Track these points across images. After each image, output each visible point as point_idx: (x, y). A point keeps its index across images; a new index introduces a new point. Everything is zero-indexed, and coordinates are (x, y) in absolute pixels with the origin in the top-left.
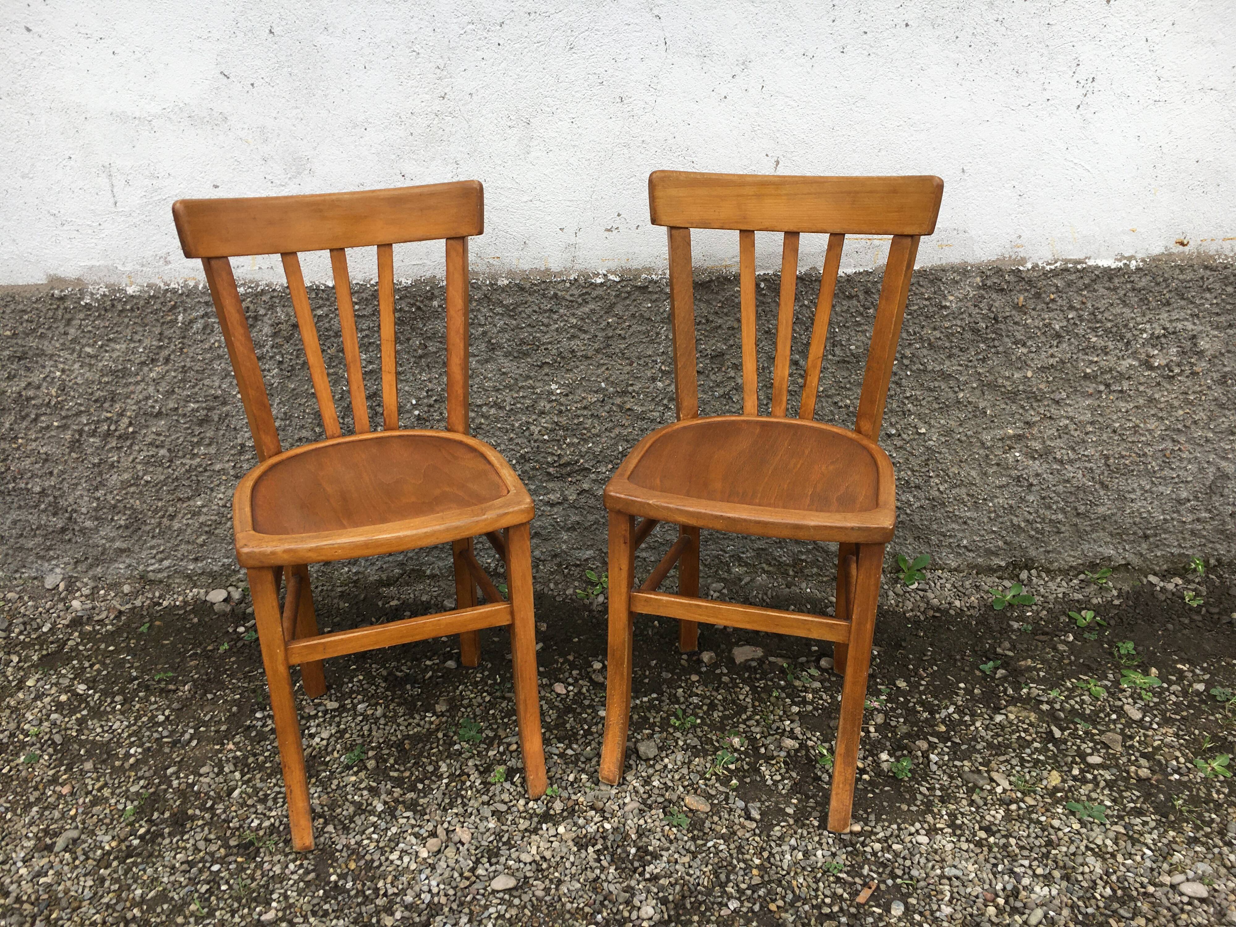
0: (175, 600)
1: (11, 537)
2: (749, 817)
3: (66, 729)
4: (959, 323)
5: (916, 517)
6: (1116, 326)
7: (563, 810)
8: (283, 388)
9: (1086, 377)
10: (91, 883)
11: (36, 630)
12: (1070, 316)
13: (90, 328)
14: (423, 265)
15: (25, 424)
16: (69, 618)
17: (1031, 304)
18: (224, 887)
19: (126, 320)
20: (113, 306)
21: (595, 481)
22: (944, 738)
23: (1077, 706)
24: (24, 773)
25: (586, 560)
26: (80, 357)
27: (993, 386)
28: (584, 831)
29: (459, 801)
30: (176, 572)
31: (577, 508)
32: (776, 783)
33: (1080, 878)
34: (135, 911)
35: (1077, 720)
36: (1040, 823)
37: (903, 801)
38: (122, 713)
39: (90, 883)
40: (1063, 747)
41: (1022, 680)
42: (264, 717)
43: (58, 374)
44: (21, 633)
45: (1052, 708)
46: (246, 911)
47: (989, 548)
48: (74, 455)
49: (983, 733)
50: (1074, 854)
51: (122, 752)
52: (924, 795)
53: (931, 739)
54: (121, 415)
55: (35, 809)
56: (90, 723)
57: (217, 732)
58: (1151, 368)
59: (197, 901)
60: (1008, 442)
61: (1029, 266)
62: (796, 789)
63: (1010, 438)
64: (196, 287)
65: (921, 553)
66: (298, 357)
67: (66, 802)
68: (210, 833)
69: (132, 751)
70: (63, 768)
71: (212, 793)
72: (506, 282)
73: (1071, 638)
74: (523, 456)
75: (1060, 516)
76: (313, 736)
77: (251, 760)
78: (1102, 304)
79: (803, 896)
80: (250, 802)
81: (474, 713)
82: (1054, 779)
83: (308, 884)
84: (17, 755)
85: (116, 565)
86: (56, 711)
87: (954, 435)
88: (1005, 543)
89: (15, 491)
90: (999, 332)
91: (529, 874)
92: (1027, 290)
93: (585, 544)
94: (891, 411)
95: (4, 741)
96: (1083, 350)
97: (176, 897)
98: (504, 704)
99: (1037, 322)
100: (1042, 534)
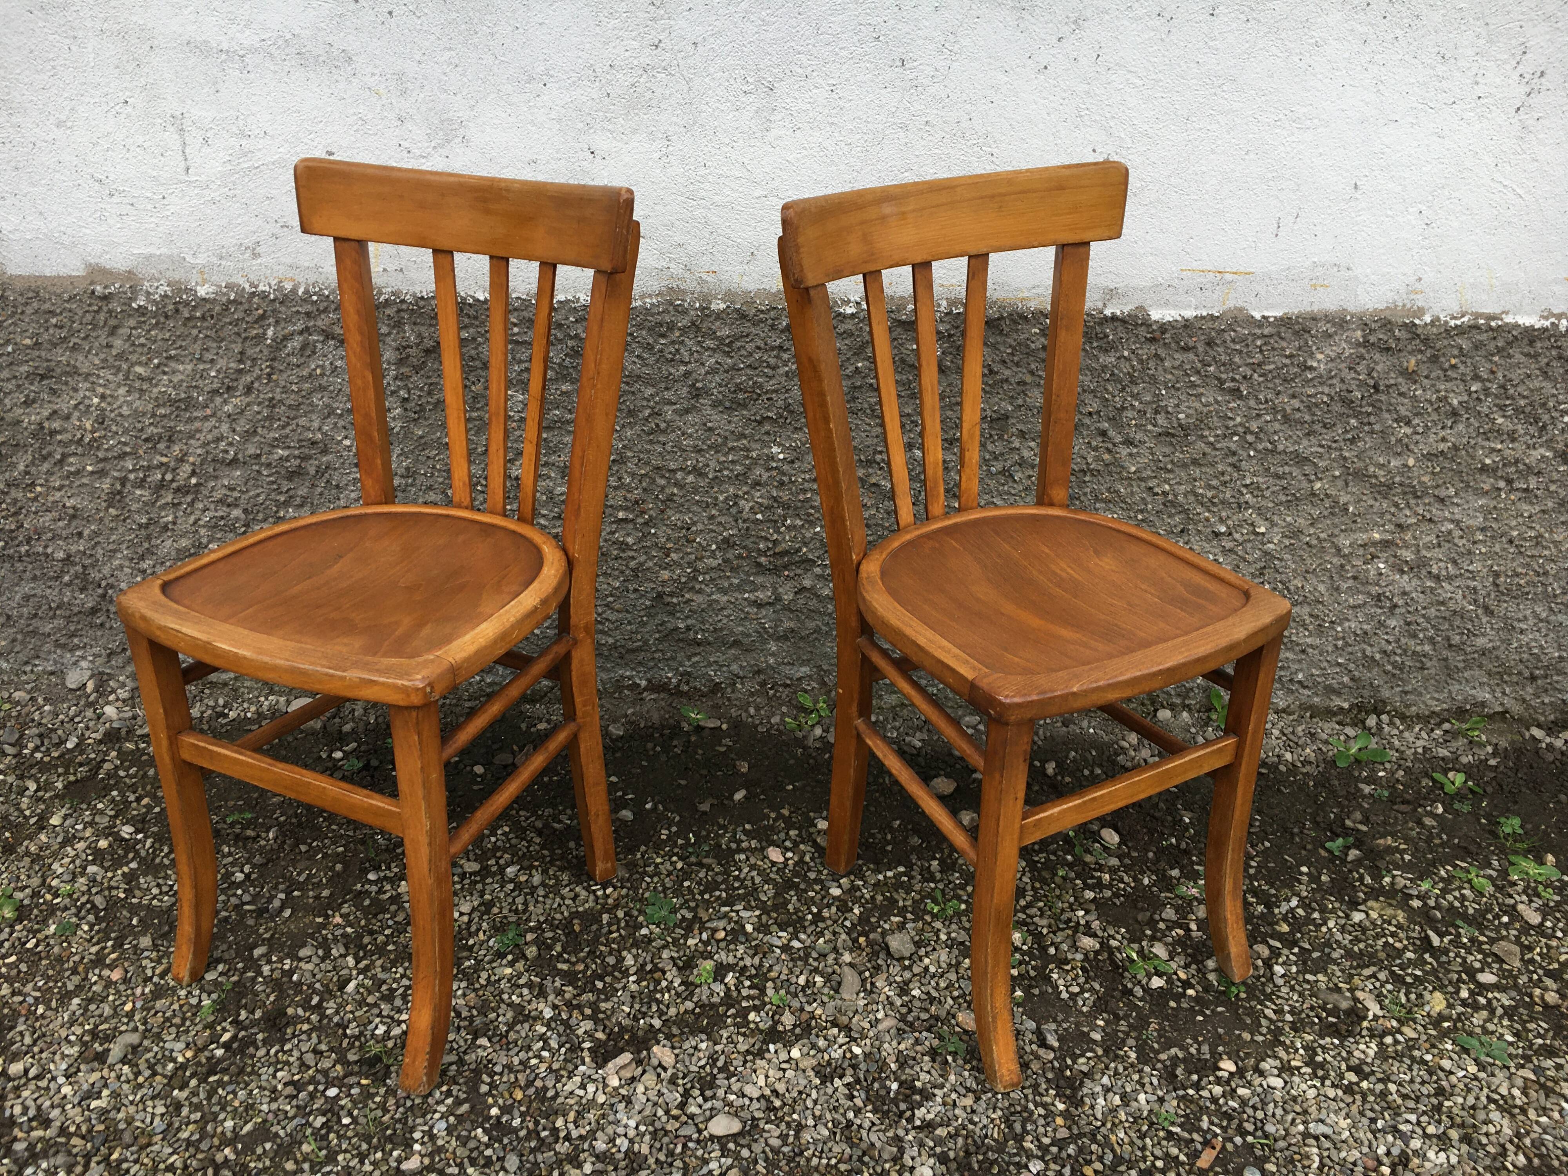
0: (245, 711)
1: (21, 616)
2: (1043, 1043)
3: (110, 888)
4: (1326, 390)
6: (1531, 404)
7: (795, 1026)
8: (407, 433)
9: (1484, 469)
10: (163, 1110)
11: (58, 745)
12: (1473, 389)
13: (142, 340)
15: (46, 466)
16: (102, 730)
17: (1424, 370)
18: (346, 1121)
19: (195, 332)
20: (177, 311)
21: (820, 576)
22: (1289, 942)
23: (1457, 904)
24: (56, 950)
25: (800, 679)
26: (127, 378)
27: (1360, 475)
28: (826, 1057)
29: (654, 1008)
31: (791, 611)
32: (1073, 996)
33: (1484, 1141)
34: (227, 1151)
35: (1459, 922)
36: (1426, 1063)
37: (1244, 1027)
39: (161, 1110)
40: (1444, 959)
41: (1382, 864)
42: (379, 880)
43: (96, 400)
44: (37, 749)
45: (1425, 904)
46: (379, 1155)
47: (1331, 685)
48: (113, 511)
49: (1338, 936)
50: (1473, 1107)
52: (1270, 1020)
53: (1272, 942)
54: (181, 460)
55: (76, 1001)
56: (142, 880)
57: (317, 898)
59: (311, 1139)
60: (1372, 550)
61: (1428, 319)
62: (1101, 1005)
63: (1375, 544)
64: (294, 291)
66: (430, 393)
67: (118, 992)
68: (320, 1042)
70: (110, 943)
71: (318, 985)
72: (722, 306)
73: (1440, 810)
74: (726, 541)
75: (1427, 648)
77: (366, 940)
79: (1127, 1157)
80: (370, 1000)
81: (663, 885)
82: (1437, 1003)
83: (460, 1118)
84: (44, 922)
86: (93, 862)
87: (1302, 537)
88: (1352, 679)
89: (29, 556)
90: (1378, 405)
91: (757, 1115)
92: (1421, 351)
93: (799, 658)
94: (1223, 503)
95: (26, 902)
96: (1484, 433)
97: (281, 1132)
98: (702, 874)
99: (1428, 395)
100: (1400, 669)
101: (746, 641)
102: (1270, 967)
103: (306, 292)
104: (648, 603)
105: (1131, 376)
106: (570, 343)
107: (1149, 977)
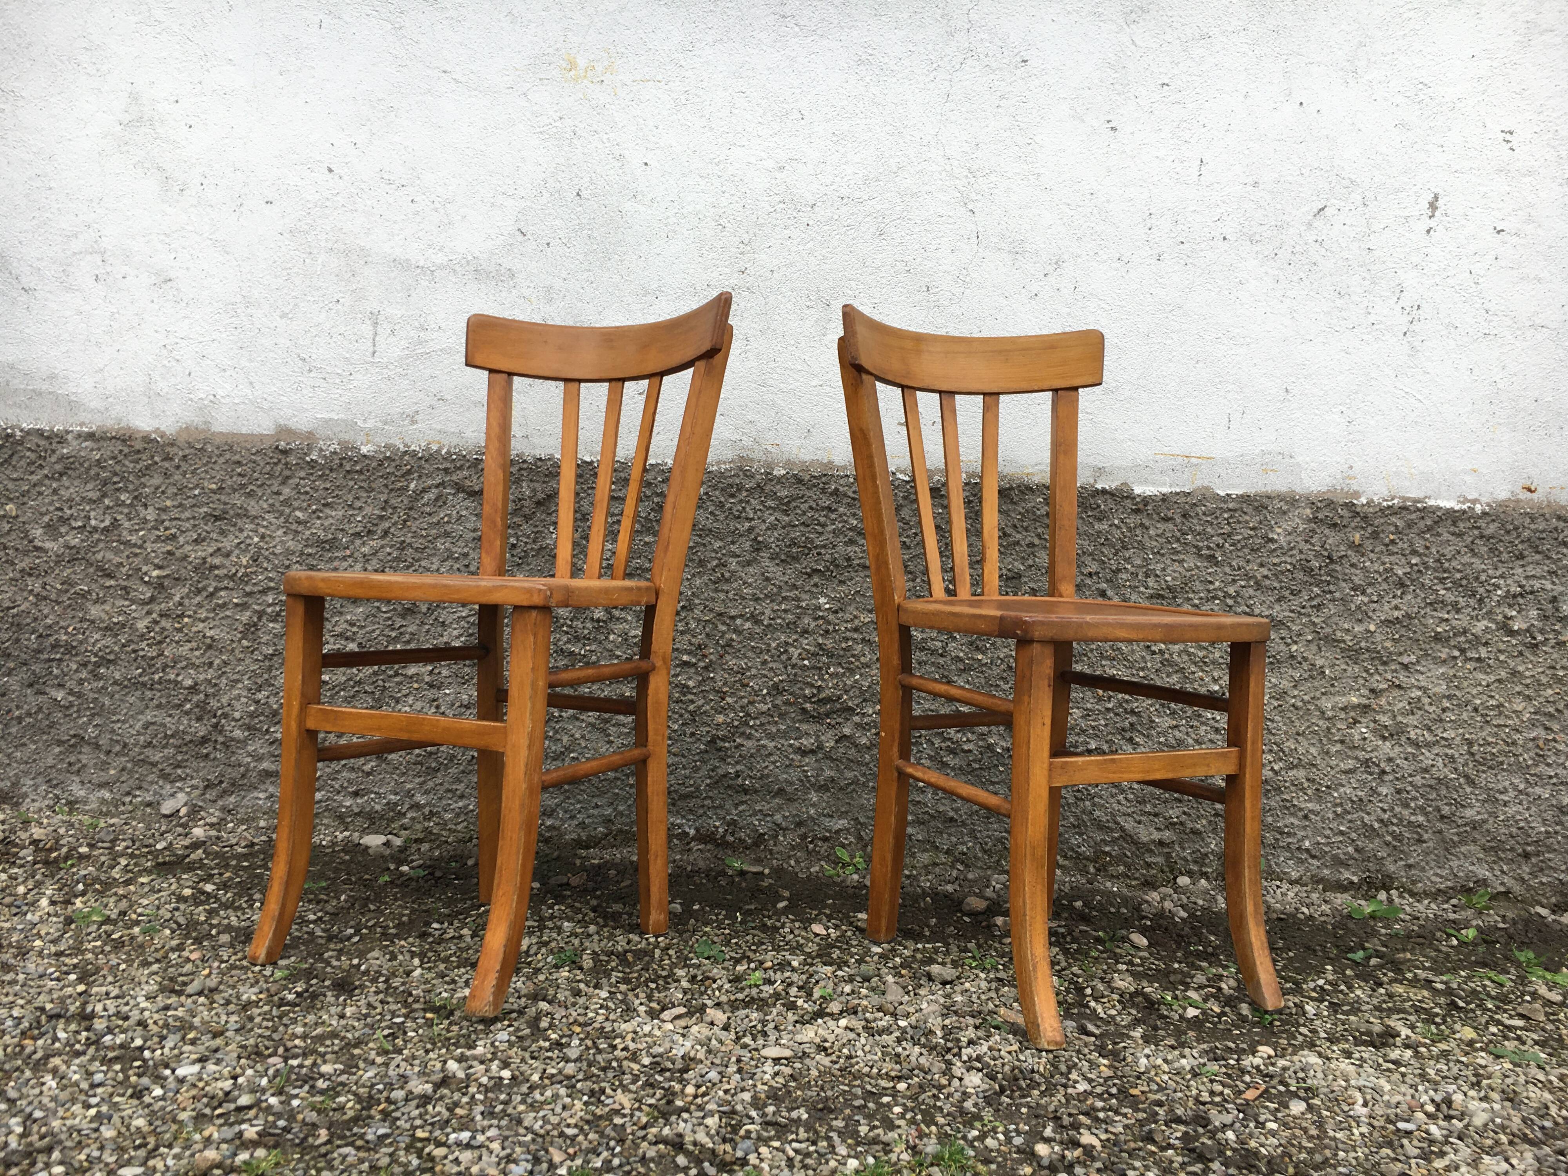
0: (321, 840)
1: (135, 745)
2: (1084, 1032)
3: (192, 915)
4: (1289, 560)
6: (1466, 578)
7: (843, 1011)
9: (1437, 638)
10: (236, 1019)
11: (147, 846)
12: (1413, 562)
13: (307, 489)
15: (198, 599)
16: (189, 840)
17: (1368, 545)
18: (411, 1034)
19: (351, 483)
20: (341, 465)
21: (858, 725)
22: (1318, 1000)
23: (1479, 989)
24: (140, 939)
25: (838, 832)
26: (287, 521)
27: (1331, 641)
28: (873, 1025)
29: (706, 997)
30: (327, 809)
31: (833, 760)
32: (1111, 1016)
33: (1526, 1101)
35: (1483, 998)
36: (1462, 1062)
40: (1472, 1014)
41: (1403, 967)
42: (442, 929)
43: (256, 539)
44: (129, 847)
45: (1448, 988)
46: (443, 1051)
47: (1337, 855)
48: (245, 643)
49: (1368, 1000)
50: (1512, 1085)
52: (1305, 1035)
53: (1301, 999)
55: (156, 966)
56: (222, 913)
57: (384, 933)
58: (1511, 633)
59: (376, 1041)
60: (1352, 714)
61: (1364, 500)
62: (1138, 1022)
63: (1355, 707)
64: (438, 451)
67: (196, 965)
68: (386, 998)
70: (190, 941)
71: (384, 972)
72: (783, 472)
73: (1455, 941)
74: (776, 686)
75: (1421, 818)
77: (430, 954)
78: (1449, 551)
79: (1171, 1088)
81: (712, 941)
82: (1468, 1033)
83: (521, 1038)
84: (130, 928)
85: (256, 794)
86: (178, 902)
87: (1288, 698)
88: (1356, 850)
89: (160, 683)
90: (1335, 574)
91: (807, 1050)
92: (1362, 528)
93: (838, 810)
95: (114, 916)
96: (1431, 604)
97: (349, 1035)
98: (749, 938)
99: (1376, 566)
100: (1400, 841)
101: (789, 789)
102: (1302, 1008)
103: (448, 452)
104: (702, 747)
105: (1123, 542)
107: (1185, 1009)
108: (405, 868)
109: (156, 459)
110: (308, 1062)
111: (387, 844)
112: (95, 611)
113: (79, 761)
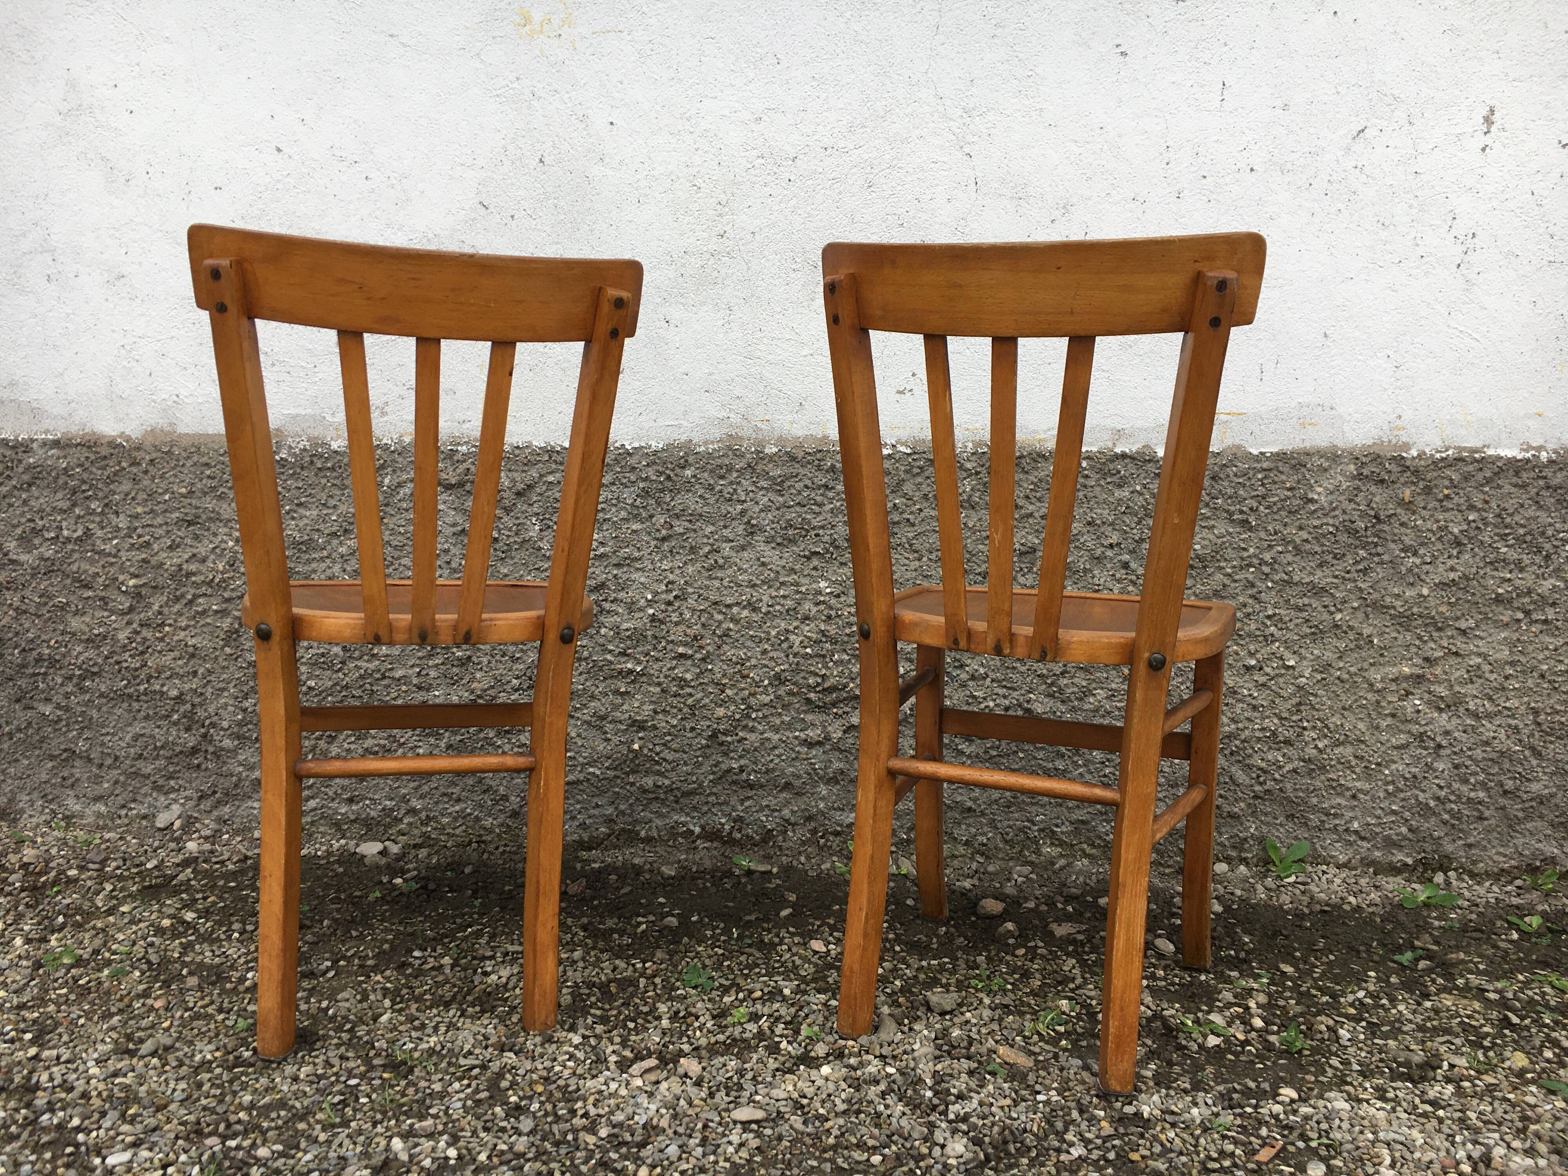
0: (316, 850)
1: (126, 758)
2: (1090, 1072)
3: (166, 951)
4: (1331, 521)
5: (1288, 786)
6: (1530, 533)
7: (828, 1055)
9: (1499, 600)
10: (185, 1086)
11: (137, 866)
12: (1471, 518)
14: (680, 426)
15: (177, 607)
16: (181, 857)
17: (1420, 501)
18: (363, 1100)
19: (324, 481)
20: (312, 462)
22: (1355, 1018)
23: (1537, 997)
24: (106, 985)
25: (850, 825)
27: (1379, 607)
28: (859, 1073)
29: (685, 1039)
30: (323, 817)
31: (841, 751)
34: (242, 1114)
35: (1540, 1010)
36: (1509, 1100)
37: (1309, 1072)
38: (242, 942)
39: (183, 1086)
40: (1525, 1033)
41: (1454, 971)
42: (424, 957)
43: (231, 543)
44: (118, 868)
45: (1503, 998)
46: (392, 1123)
47: (1389, 836)
48: (228, 650)
49: (1411, 1017)
51: (235, 975)
52: (1336, 1069)
53: (1337, 1018)
55: (117, 1018)
56: (197, 947)
57: (361, 965)
59: (326, 1111)
60: (1405, 685)
61: (1414, 452)
62: (1151, 1055)
63: (1407, 678)
65: (1296, 838)
67: (158, 1015)
68: (347, 1052)
69: (250, 975)
70: (158, 984)
71: (352, 1017)
72: (775, 450)
73: (1516, 936)
74: (777, 676)
75: (1482, 795)
76: (486, 974)
77: (404, 991)
78: (1510, 504)
79: (1177, 1149)
81: (703, 964)
82: (1519, 1060)
83: (478, 1102)
84: (100, 970)
85: (250, 804)
86: (155, 936)
87: (1332, 671)
88: (1410, 830)
89: (146, 694)
90: (1383, 535)
91: (782, 1109)
92: (1413, 483)
93: (849, 803)
94: (1249, 636)
95: (86, 956)
96: (1491, 563)
97: (298, 1105)
98: (743, 958)
99: (1429, 525)
100: (1459, 819)
101: (797, 783)
102: (1335, 1032)
104: (704, 742)
106: (641, 485)
107: (1205, 1036)
108: (399, 881)
109: (124, 464)
110: (246, 1143)
111: (383, 853)
112: (75, 623)
113: (72, 775)
